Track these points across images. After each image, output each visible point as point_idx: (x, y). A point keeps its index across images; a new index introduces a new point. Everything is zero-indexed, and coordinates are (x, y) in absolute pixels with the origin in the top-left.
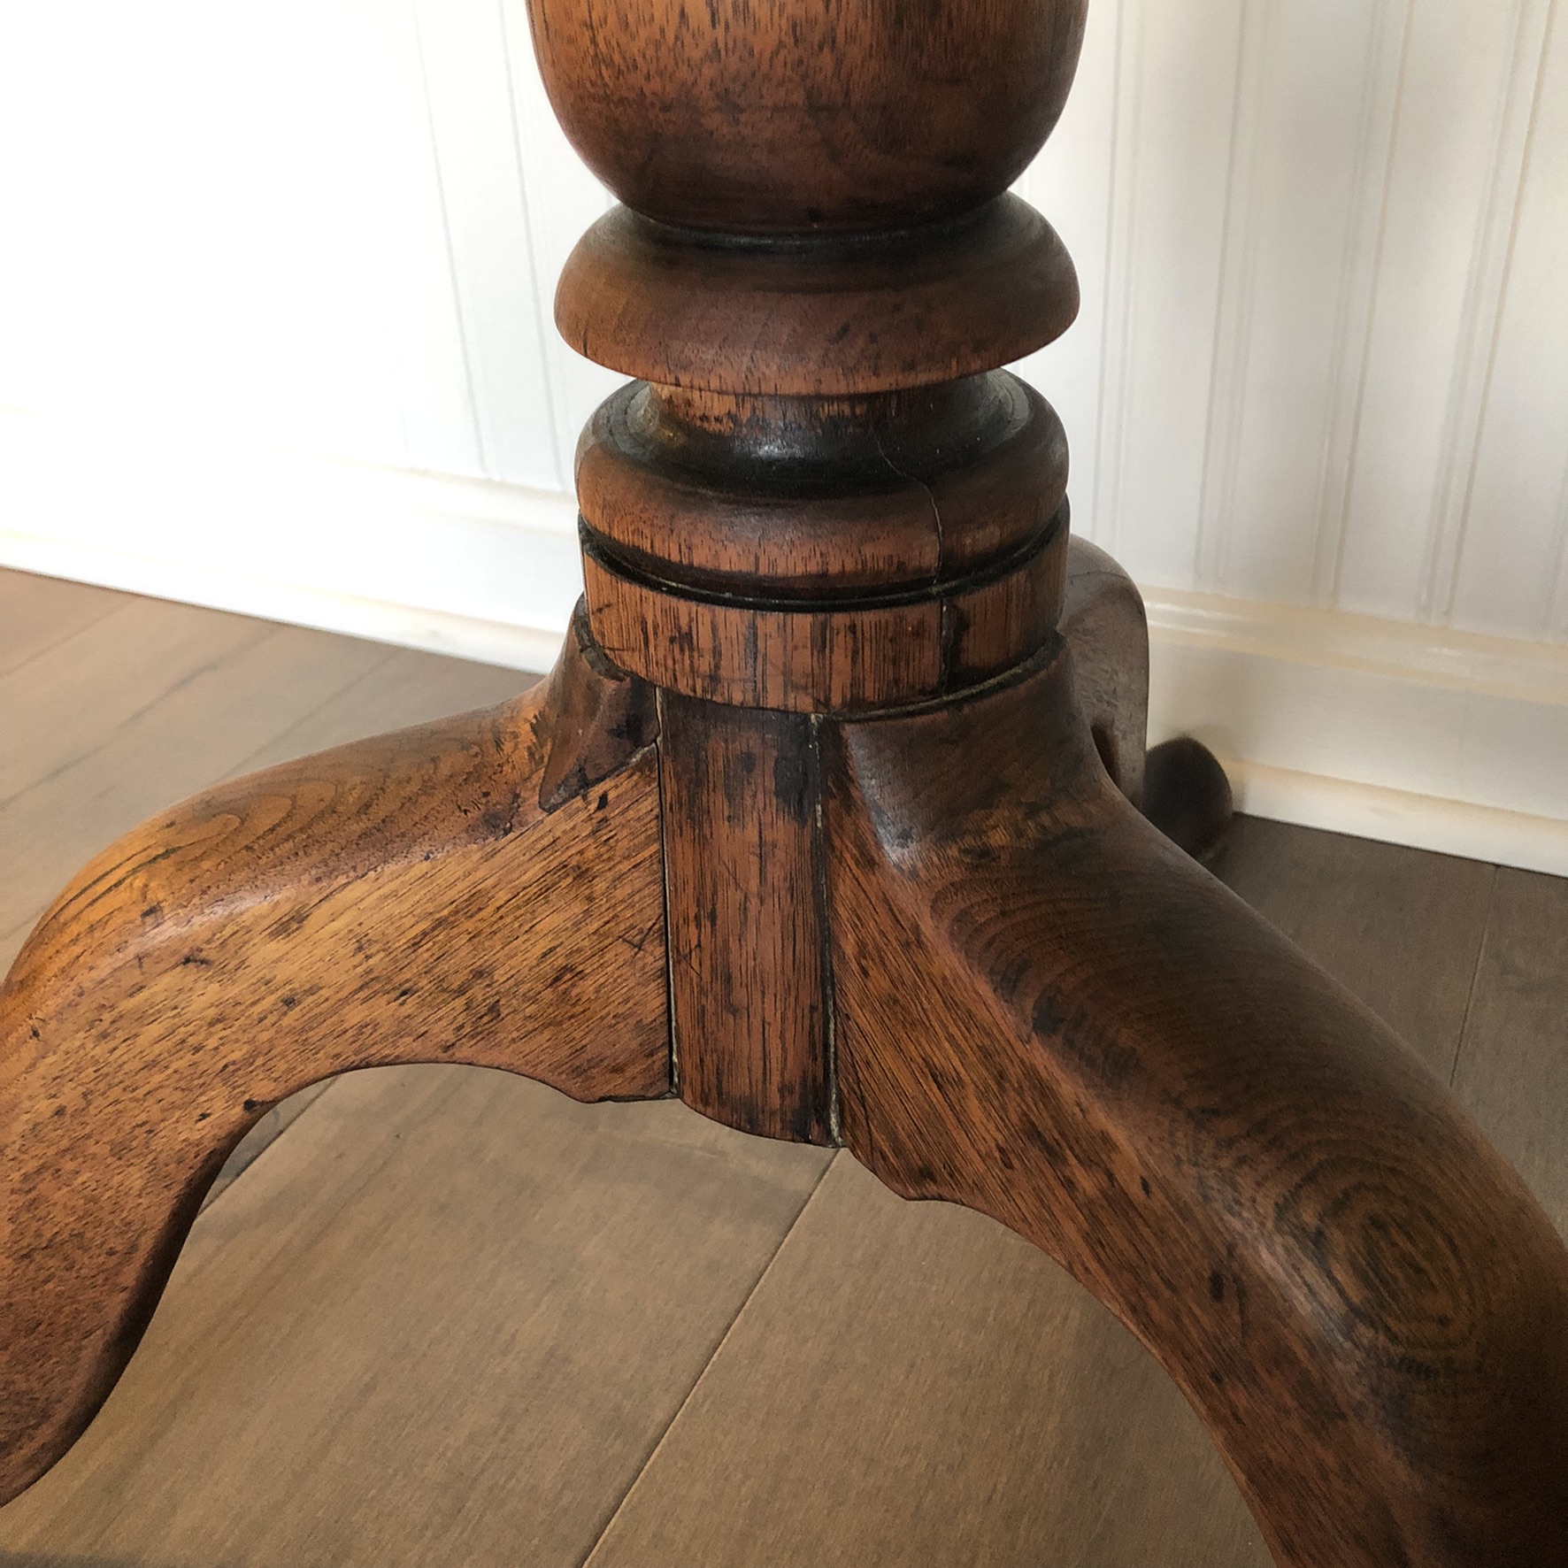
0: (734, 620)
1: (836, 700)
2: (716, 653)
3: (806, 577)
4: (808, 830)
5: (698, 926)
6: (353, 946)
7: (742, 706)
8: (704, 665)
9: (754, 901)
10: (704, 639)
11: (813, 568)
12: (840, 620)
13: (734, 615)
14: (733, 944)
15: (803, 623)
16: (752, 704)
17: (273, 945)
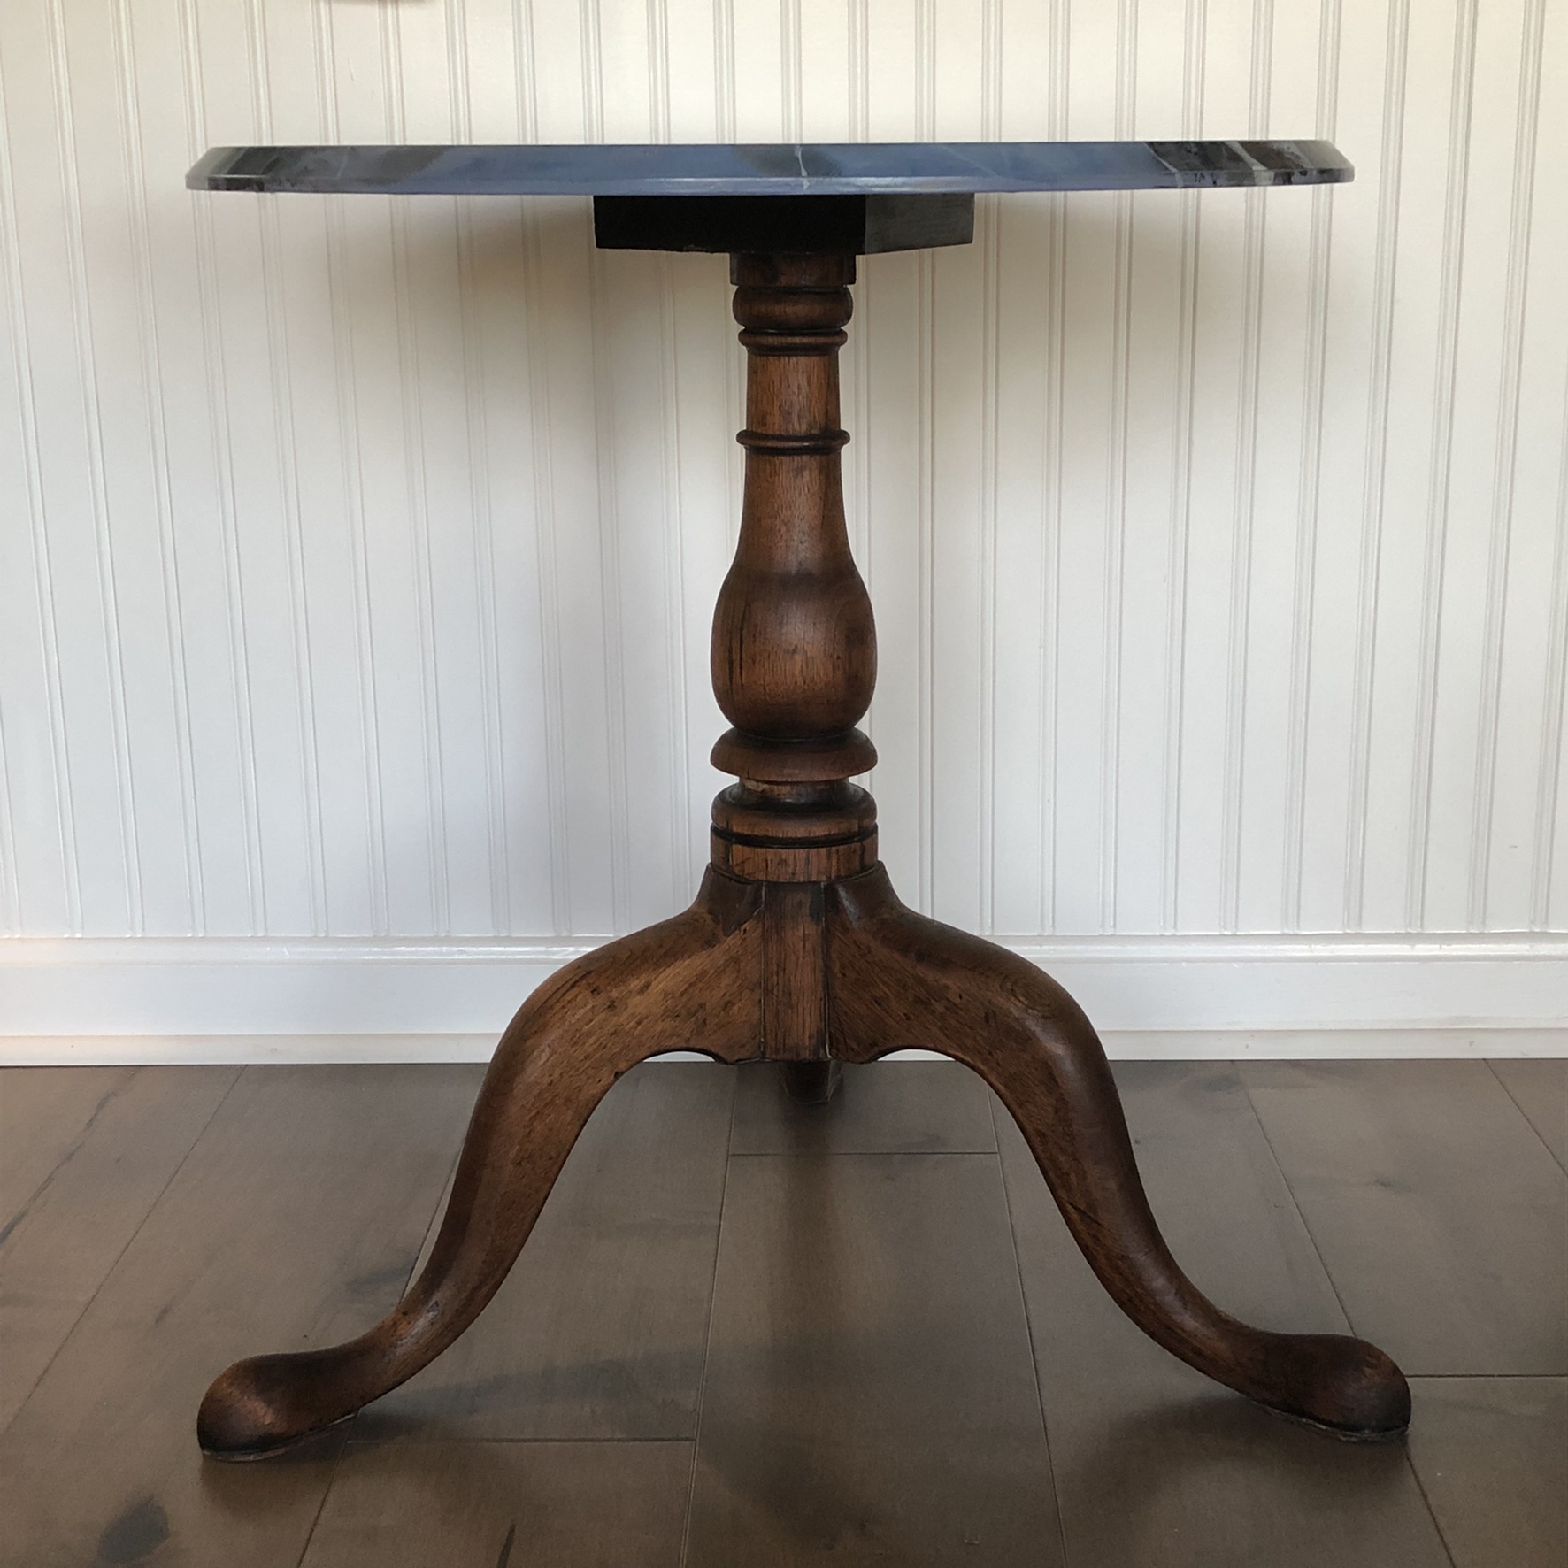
0: (801, 853)
1: (833, 876)
2: (795, 865)
3: (825, 836)
4: (820, 927)
5: (778, 975)
6: (662, 996)
7: (804, 883)
8: (790, 870)
9: (801, 959)
10: (791, 861)
11: (827, 833)
12: (834, 848)
13: (802, 851)
14: (792, 978)
15: (823, 851)
16: (806, 880)
17: (638, 997)
